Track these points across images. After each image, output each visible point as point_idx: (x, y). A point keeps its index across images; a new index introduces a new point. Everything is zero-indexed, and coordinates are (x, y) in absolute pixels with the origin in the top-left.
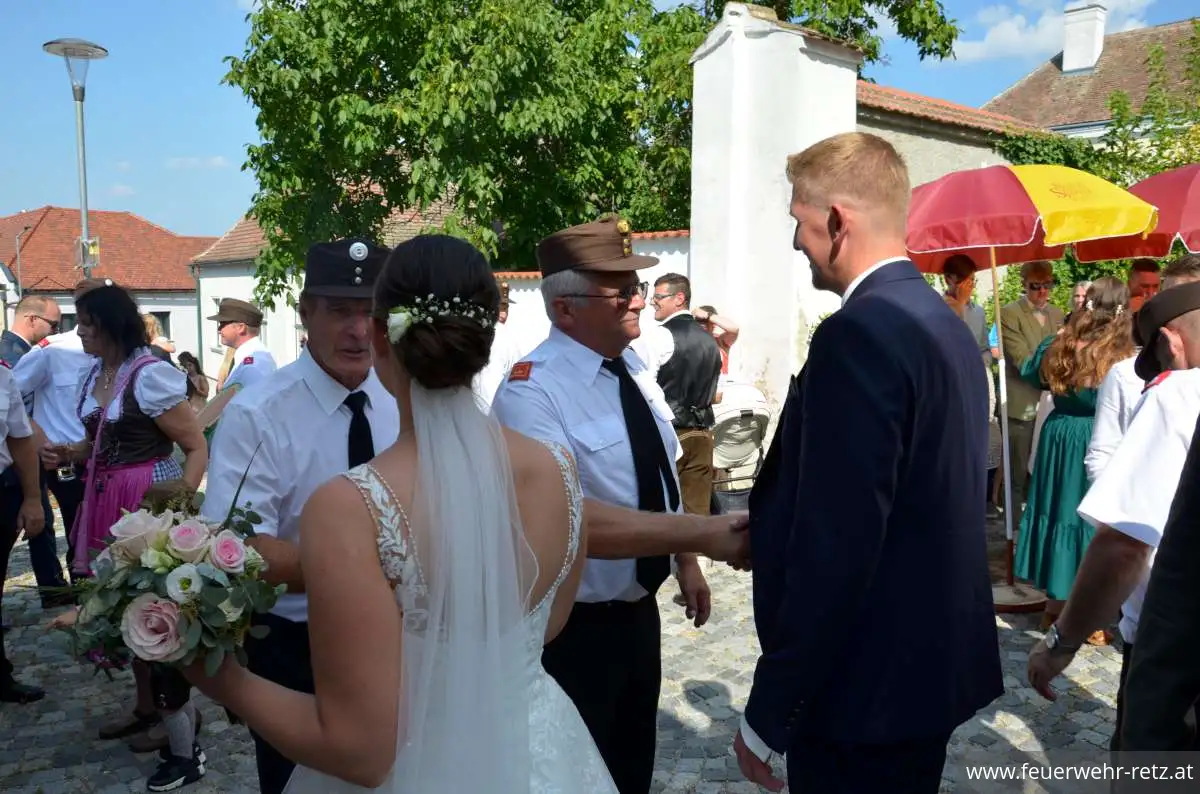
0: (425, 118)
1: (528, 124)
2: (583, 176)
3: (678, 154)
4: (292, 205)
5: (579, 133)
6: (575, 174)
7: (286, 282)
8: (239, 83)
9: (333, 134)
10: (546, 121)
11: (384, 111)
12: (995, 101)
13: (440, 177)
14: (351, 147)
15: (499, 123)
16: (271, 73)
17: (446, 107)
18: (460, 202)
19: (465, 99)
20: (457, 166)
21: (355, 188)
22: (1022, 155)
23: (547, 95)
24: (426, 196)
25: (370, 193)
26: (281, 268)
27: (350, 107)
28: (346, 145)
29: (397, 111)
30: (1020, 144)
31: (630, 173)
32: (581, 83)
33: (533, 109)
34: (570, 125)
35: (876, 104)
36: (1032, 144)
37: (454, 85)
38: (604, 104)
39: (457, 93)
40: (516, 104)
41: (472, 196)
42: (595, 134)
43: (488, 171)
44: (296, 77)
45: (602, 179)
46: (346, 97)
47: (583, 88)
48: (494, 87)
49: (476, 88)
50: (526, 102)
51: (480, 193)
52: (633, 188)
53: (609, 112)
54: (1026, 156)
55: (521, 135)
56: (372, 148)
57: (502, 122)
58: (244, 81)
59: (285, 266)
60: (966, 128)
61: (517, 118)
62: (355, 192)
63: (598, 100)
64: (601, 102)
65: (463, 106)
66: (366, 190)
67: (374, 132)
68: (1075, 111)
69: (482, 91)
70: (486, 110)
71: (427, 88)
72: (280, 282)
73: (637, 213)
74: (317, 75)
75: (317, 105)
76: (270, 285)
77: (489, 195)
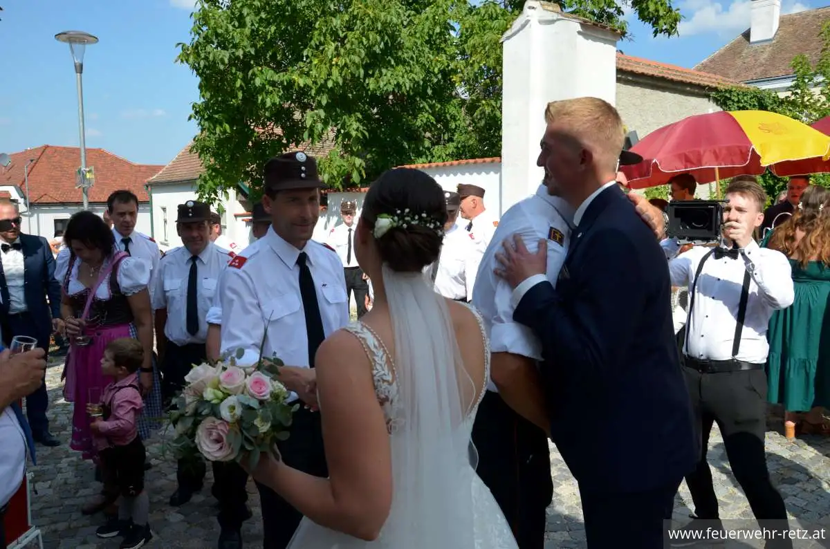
0: (315, 83)
1: (385, 85)
2: (421, 120)
3: (488, 105)
4: (220, 143)
5: (419, 91)
6: (417, 119)
7: (217, 196)
8: (187, 61)
9: (251, 94)
10: (398, 83)
11: (286, 77)
12: (702, 64)
13: (326, 123)
14: (263, 103)
15: (365, 85)
16: (209, 53)
17: (330, 74)
18: (340, 139)
19: (342, 69)
20: (337, 115)
21: (263, 131)
22: (729, 102)
23: (397, 65)
24: (315, 136)
25: (273, 133)
26: (214, 187)
27: (263, 75)
28: (259, 101)
29: (295, 77)
30: (728, 95)
31: (454, 118)
32: (420, 56)
33: (389, 75)
34: (414, 86)
35: (629, 69)
36: (736, 95)
37: (335, 59)
38: (436, 70)
39: (337, 65)
40: (377, 72)
41: (347, 135)
42: (430, 92)
43: (359, 118)
44: (225, 55)
45: (435, 123)
46: (260, 68)
47: (421, 60)
48: (362, 60)
49: (350, 61)
50: (384, 71)
51: (354, 133)
52: (456, 128)
53: (440, 76)
54: (731, 103)
55: (381, 93)
56: (278, 103)
57: (368, 84)
58: (191, 59)
59: (216, 185)
60: (690, 84)
61: (378, 82)
62: (263, 133)
63: (432, 68)
64: (434, 69)
65: (341, 73)
66: (271, 131)
67: (279, 92)
68: (759, 70)
69: (354, 63)
70: (356, 75)
71: (315, 61)
72: (213, 196)
73: (459, 146)
74: (240, 53)
75: (240, 74)
76: (206, 198)
77: (359, 135)
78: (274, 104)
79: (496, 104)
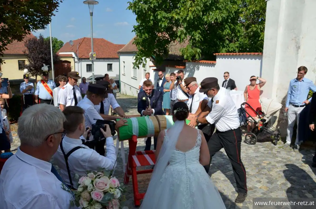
0: (182, 18)
1: (211, 19)
2: (225, 33)
3: (255, 27)
4: (144, 41)
5: (225, 21)
6: (223, 32)
7: (143, 61)
8: (131, 9)
9: (156, 22)
10: (216, 18)
11: (170, 15)
13: (185, 34)
14: (161, 25)
16: (140, 6)
17: (188, 14)
18: (191, 41)
19: (193, 12)
20: (190, 31)
21: (161, 35)
23: (216, 10)
24: (181, 39)
25: (165, 36)
26: (141, 58)
27: (161, 14)
28: (159, 25)
29: (174, 15)
31: (239, 31)
32: (226, 6)
33: (213, 15)
34: (223, 19)
37: (190, 8)
38: (233, 12)
39: (191, 10)
40: (208, 13)
41: (195, 39)
42: (230, 21)
43: (199, 32)
44: (146, 7)
45: (231, 33)
46: (160, 12)
48: (202, 8)
49: (196, 9)
50: (211, 13)
51: (197, 39)
52: (240, 36)
53: (234, 14)
56: (167, 26)
57: (204, 19)
58: (133, 8)
61: (208, 18)
62: (161, 36)
63: (231, 11)
65: (192, 14)
66: (164, 36)
67: (167, 21)
69: (198, 10)
70: (199, 15)
71: (182, 9)
72: (141, 61)
73: (241, 43)
74: (152, 6)
75: (152, 14)
76: (138, 62)
77: (199, 39)
78: (165, 26)
79: (259, 27)
